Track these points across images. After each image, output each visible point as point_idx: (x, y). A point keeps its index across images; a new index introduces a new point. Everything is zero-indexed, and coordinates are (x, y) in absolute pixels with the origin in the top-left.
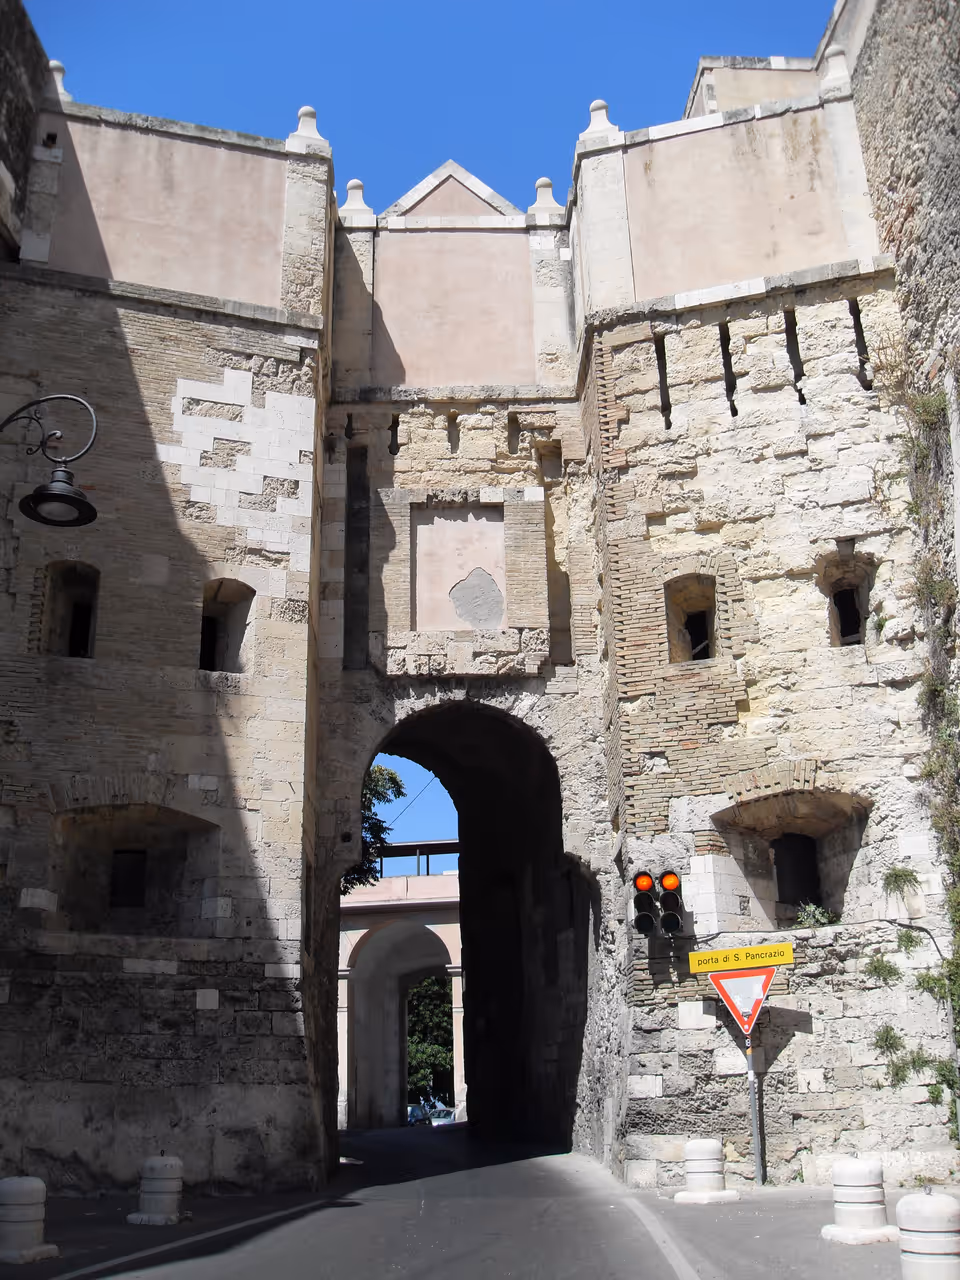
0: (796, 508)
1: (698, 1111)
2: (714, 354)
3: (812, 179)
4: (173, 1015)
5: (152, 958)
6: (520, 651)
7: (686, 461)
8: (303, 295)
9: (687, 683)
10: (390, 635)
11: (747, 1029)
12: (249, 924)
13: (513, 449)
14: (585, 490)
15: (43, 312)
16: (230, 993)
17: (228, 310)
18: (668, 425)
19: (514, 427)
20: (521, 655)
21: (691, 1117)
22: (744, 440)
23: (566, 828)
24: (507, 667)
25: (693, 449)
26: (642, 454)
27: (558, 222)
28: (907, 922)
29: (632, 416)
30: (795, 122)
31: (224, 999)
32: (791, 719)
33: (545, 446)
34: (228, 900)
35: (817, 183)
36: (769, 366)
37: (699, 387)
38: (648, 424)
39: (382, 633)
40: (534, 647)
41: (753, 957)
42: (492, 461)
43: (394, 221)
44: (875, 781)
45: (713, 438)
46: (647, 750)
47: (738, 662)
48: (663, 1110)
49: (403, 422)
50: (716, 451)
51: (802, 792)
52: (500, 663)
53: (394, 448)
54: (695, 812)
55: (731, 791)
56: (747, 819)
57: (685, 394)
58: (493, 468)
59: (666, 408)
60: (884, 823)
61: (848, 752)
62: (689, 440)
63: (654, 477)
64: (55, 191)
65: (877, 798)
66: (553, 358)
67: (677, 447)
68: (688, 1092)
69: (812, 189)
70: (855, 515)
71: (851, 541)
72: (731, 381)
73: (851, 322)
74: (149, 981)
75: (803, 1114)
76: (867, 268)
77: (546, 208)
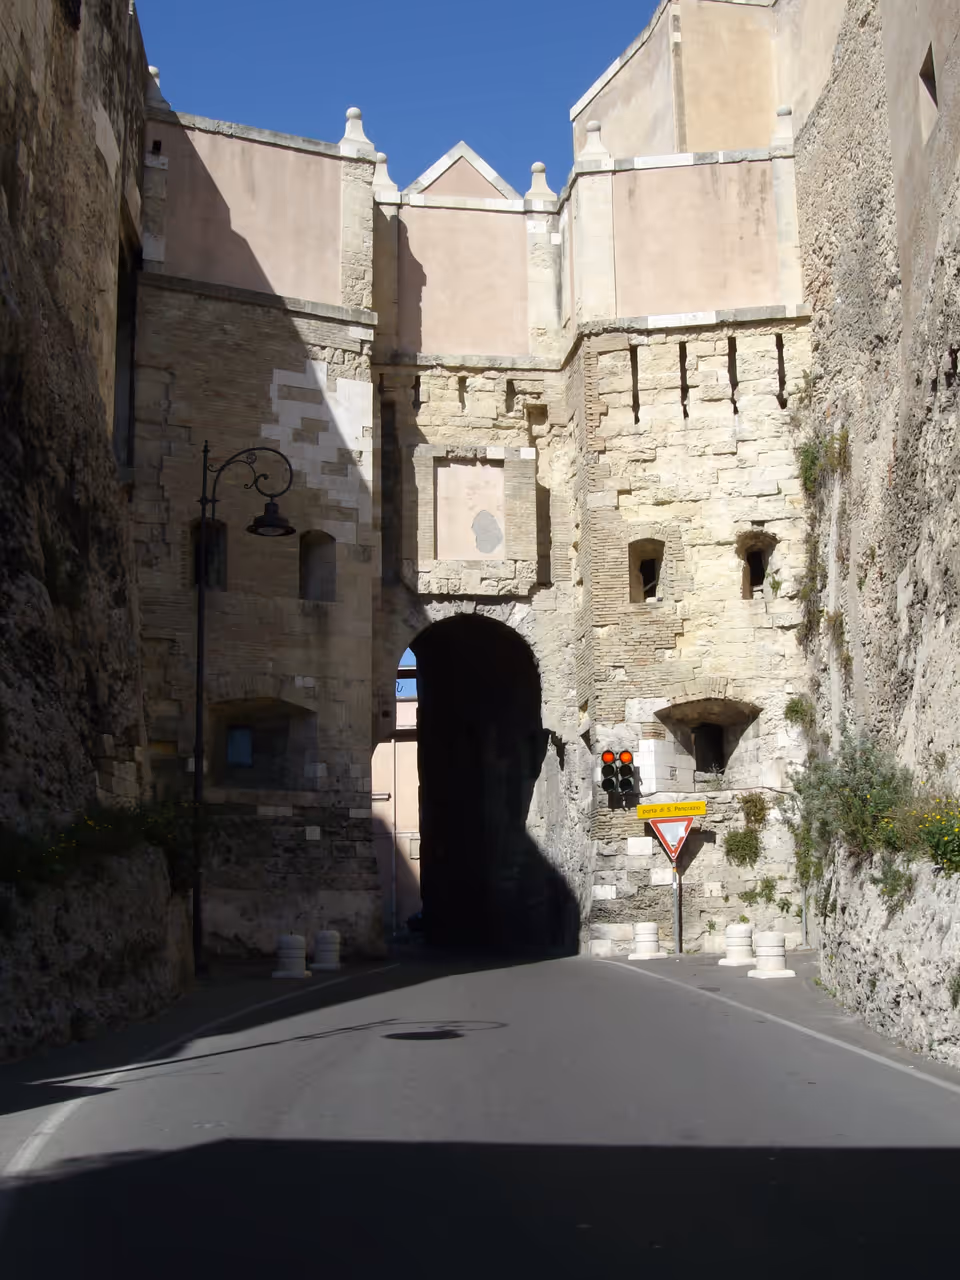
0: (725, 496)
1: (639, 908)
2: (674, 369)
3: (758, 224)
4: (292, 844)
5: (276, 805)
6: (515, 578)
7: (649, 451)
8: (358, 287)
9: (642, 618)
10: (420, 562)
11: (674, 856)
12: (338, 781)
13: (509, 408)
14: (566, 449)
15: (174, 314)
16: (327, 829)
17: (308, 310)
18: (637, 420)
19: (511, 391)
20: (515, 581)
21: (634, 912)
22: (693, 440)
23: (545, 710)
24: (505, 590)
25: (655, 442)
26: (616, 442)
27: (551, 209)
28: (779, 790)
29: (610, 410)
30: (749, 171)
31: (324, 832)
32: (712, 648)
33: (535, 407)
34: (324, 764)
35: (761, 227)
36: (714, 382)
37: (662, 392)
38: (621, 418)
39: (414, 560)
40: (525, 574)
41: (680, 809)
42: (494, 419)
43: (415, 198)
44: (766, 695)
45: (669, 435)
46: (612, 664)
47: (678, 604)
48: (616, 907)
49: (424, 383)
50: (671, 445)
51: (716, 699)
52: (500, 587)
53: (417, 404)
54: (643, 709)
55: (670, 697)
56: (678, 714)
57: (651, 398)
58: (495, 426)
59: (636, 407)
60: (769, 723)
61: (750, 674)
62: (652, 435)
63: (624, 462)
64: (164, 196)
65: (767, 706)
66: (542, 332)
67: (642, 440)
68: (633, 896)
69: (757, 233)
70: (767, 504)
71: (761, 523)
72: (685, 389)
73: (776, 354)
74: (276, 821)
75: (708, 910)
76: (791, 313)
77: (541, 194)
